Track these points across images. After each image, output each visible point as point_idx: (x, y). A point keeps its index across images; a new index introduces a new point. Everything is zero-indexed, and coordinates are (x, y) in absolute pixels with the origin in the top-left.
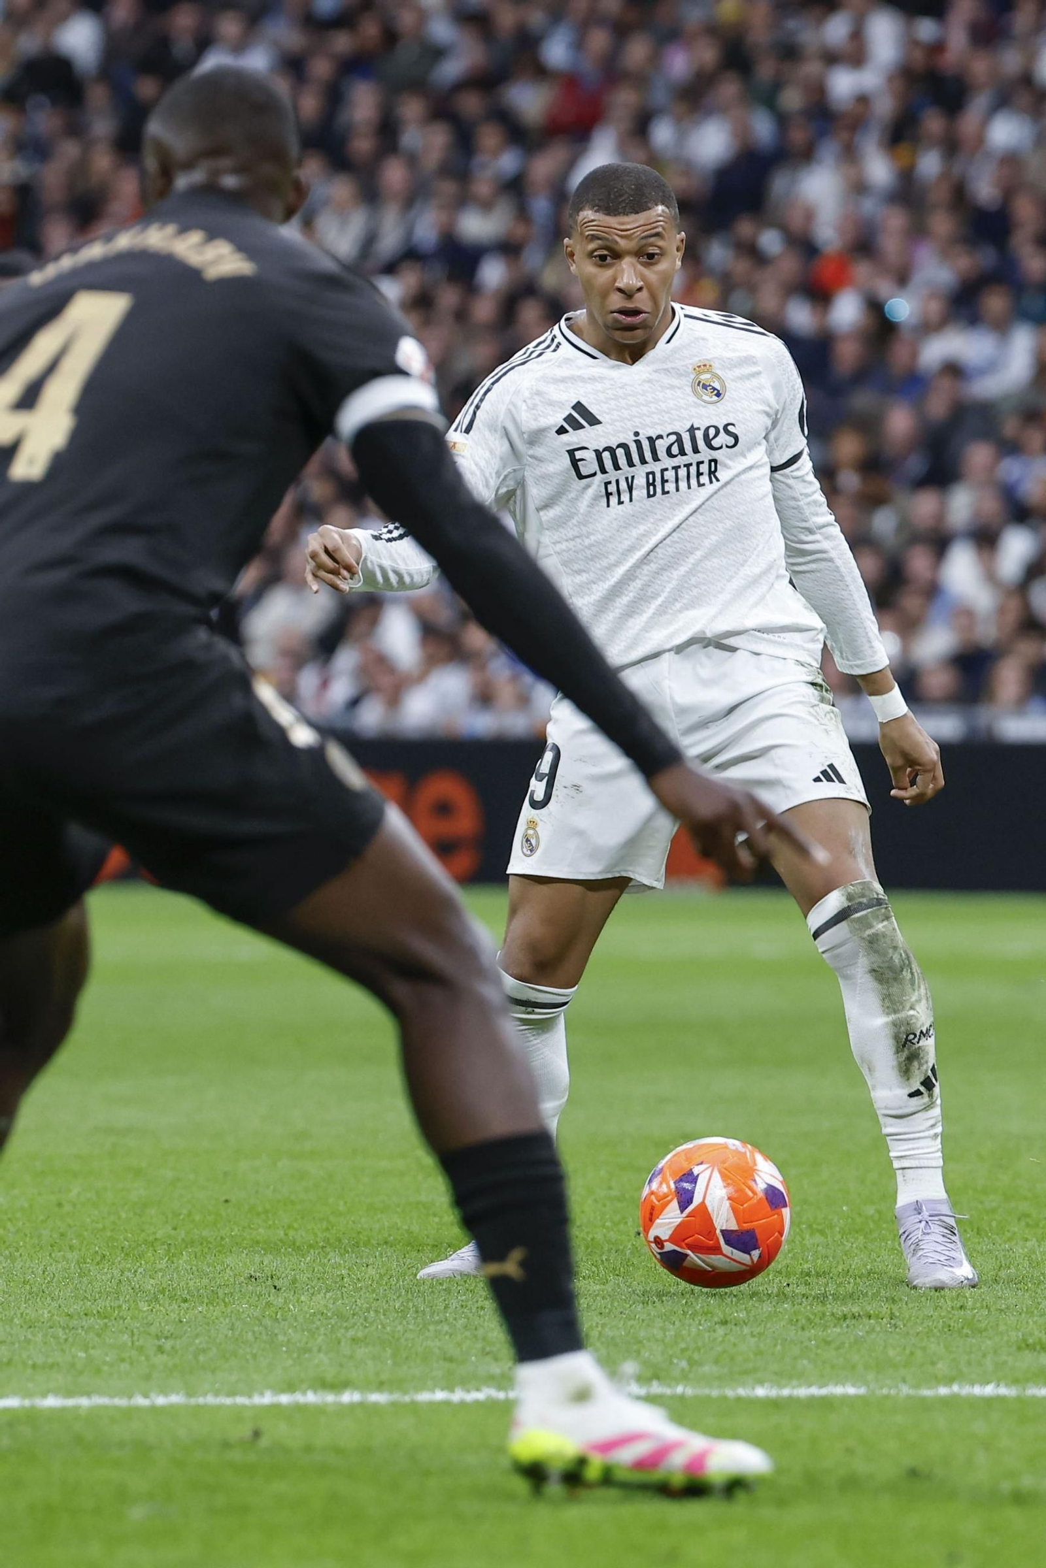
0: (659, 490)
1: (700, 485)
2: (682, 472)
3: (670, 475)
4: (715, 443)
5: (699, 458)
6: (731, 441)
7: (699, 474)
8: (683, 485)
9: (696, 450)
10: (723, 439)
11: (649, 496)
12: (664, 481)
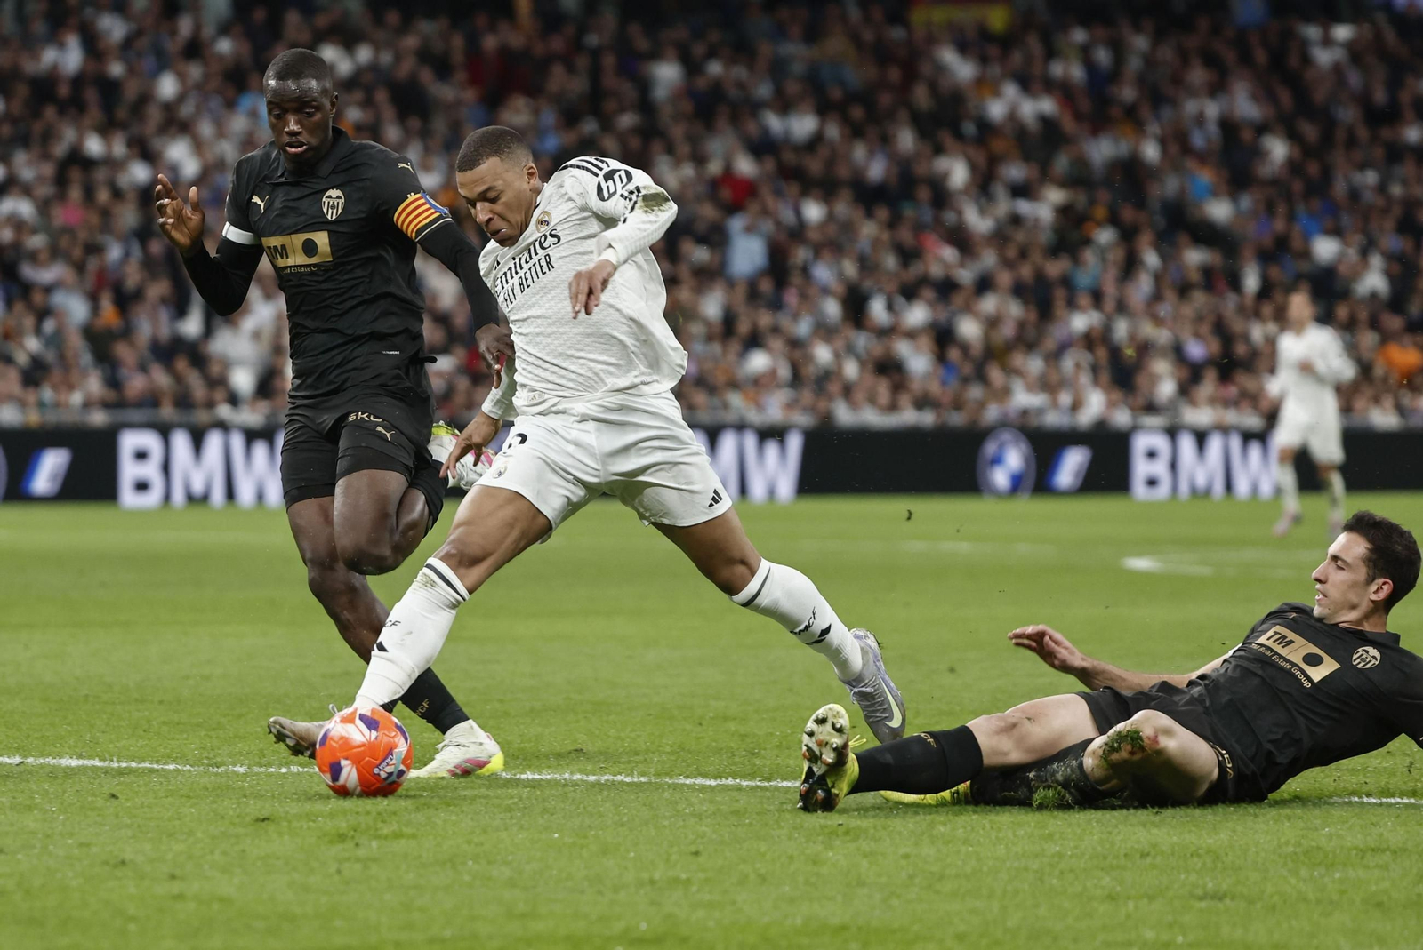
0: (526, 287)
1: (544, 274)
2: (533, 269)
3: (528, 275)
4: (545, 245)
5: (538, 257)
6: (556, 240)
7: (541, 267)
8: (535, 279)
9: (536, 254)
10: (550, 240)
11: (522, 292)
12: (526, 280)
